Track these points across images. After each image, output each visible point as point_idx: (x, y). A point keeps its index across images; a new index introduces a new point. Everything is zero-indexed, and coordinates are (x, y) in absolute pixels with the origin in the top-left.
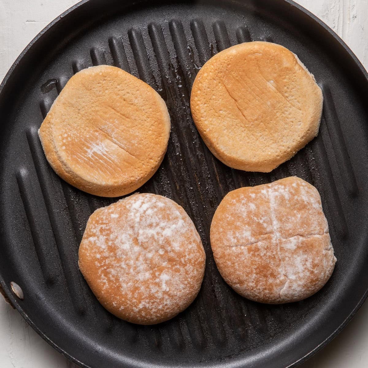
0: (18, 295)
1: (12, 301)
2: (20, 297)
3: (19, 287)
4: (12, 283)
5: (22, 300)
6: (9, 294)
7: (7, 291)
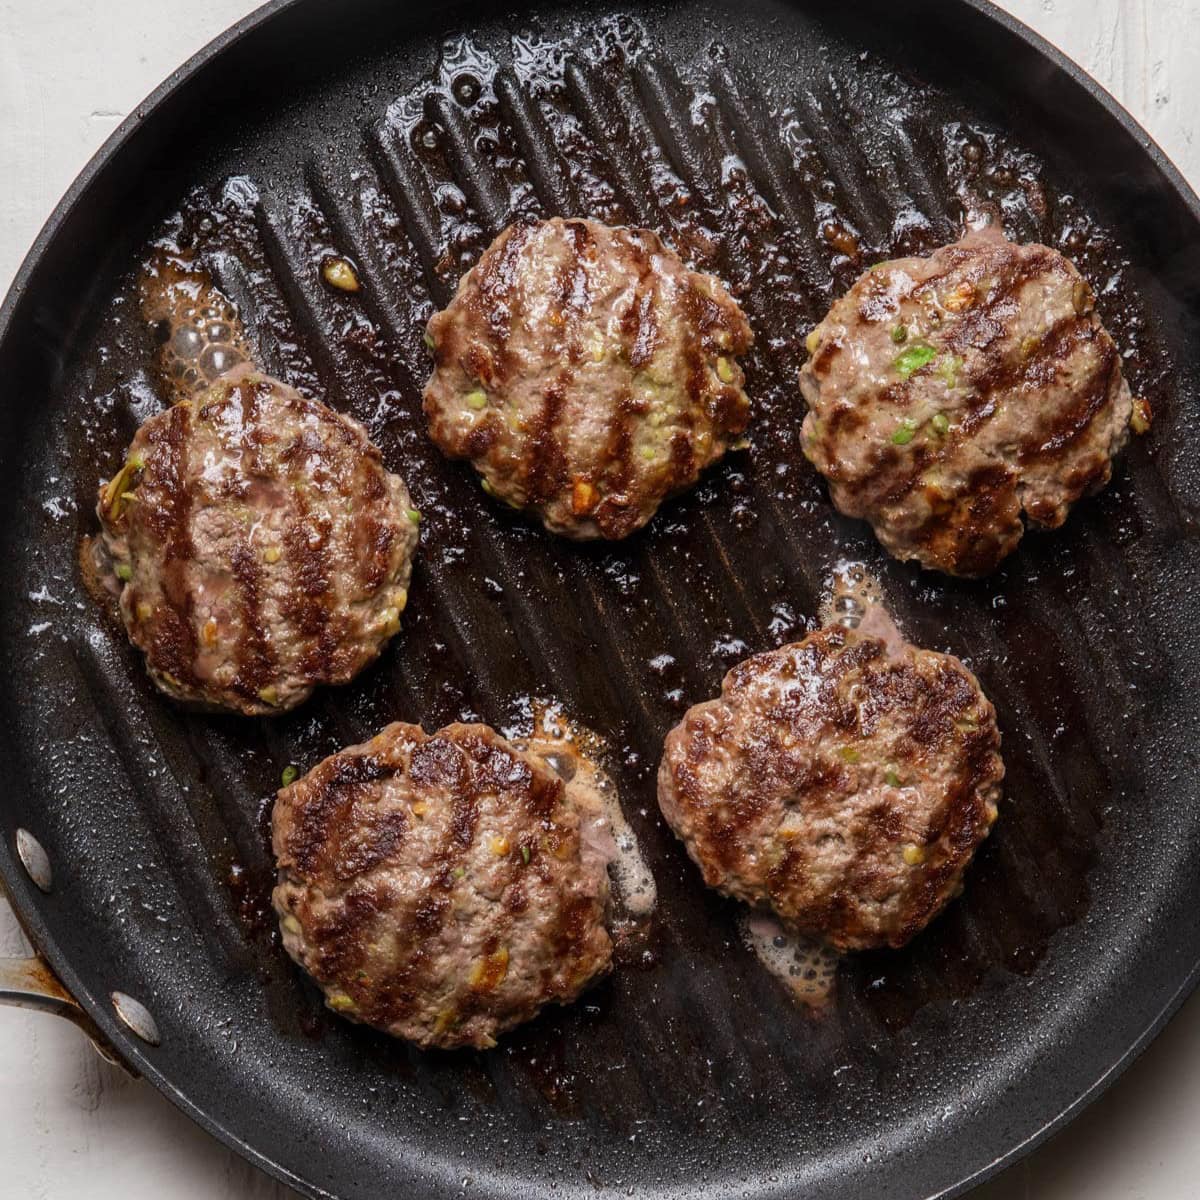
0: (141, 1033)
1: (125, 1053)
2: (146, 1038)
3: (142, 1007)
4: (116, 995)
5: (154, 1045)
6: (113, 1033)
7: (105, 1022)
